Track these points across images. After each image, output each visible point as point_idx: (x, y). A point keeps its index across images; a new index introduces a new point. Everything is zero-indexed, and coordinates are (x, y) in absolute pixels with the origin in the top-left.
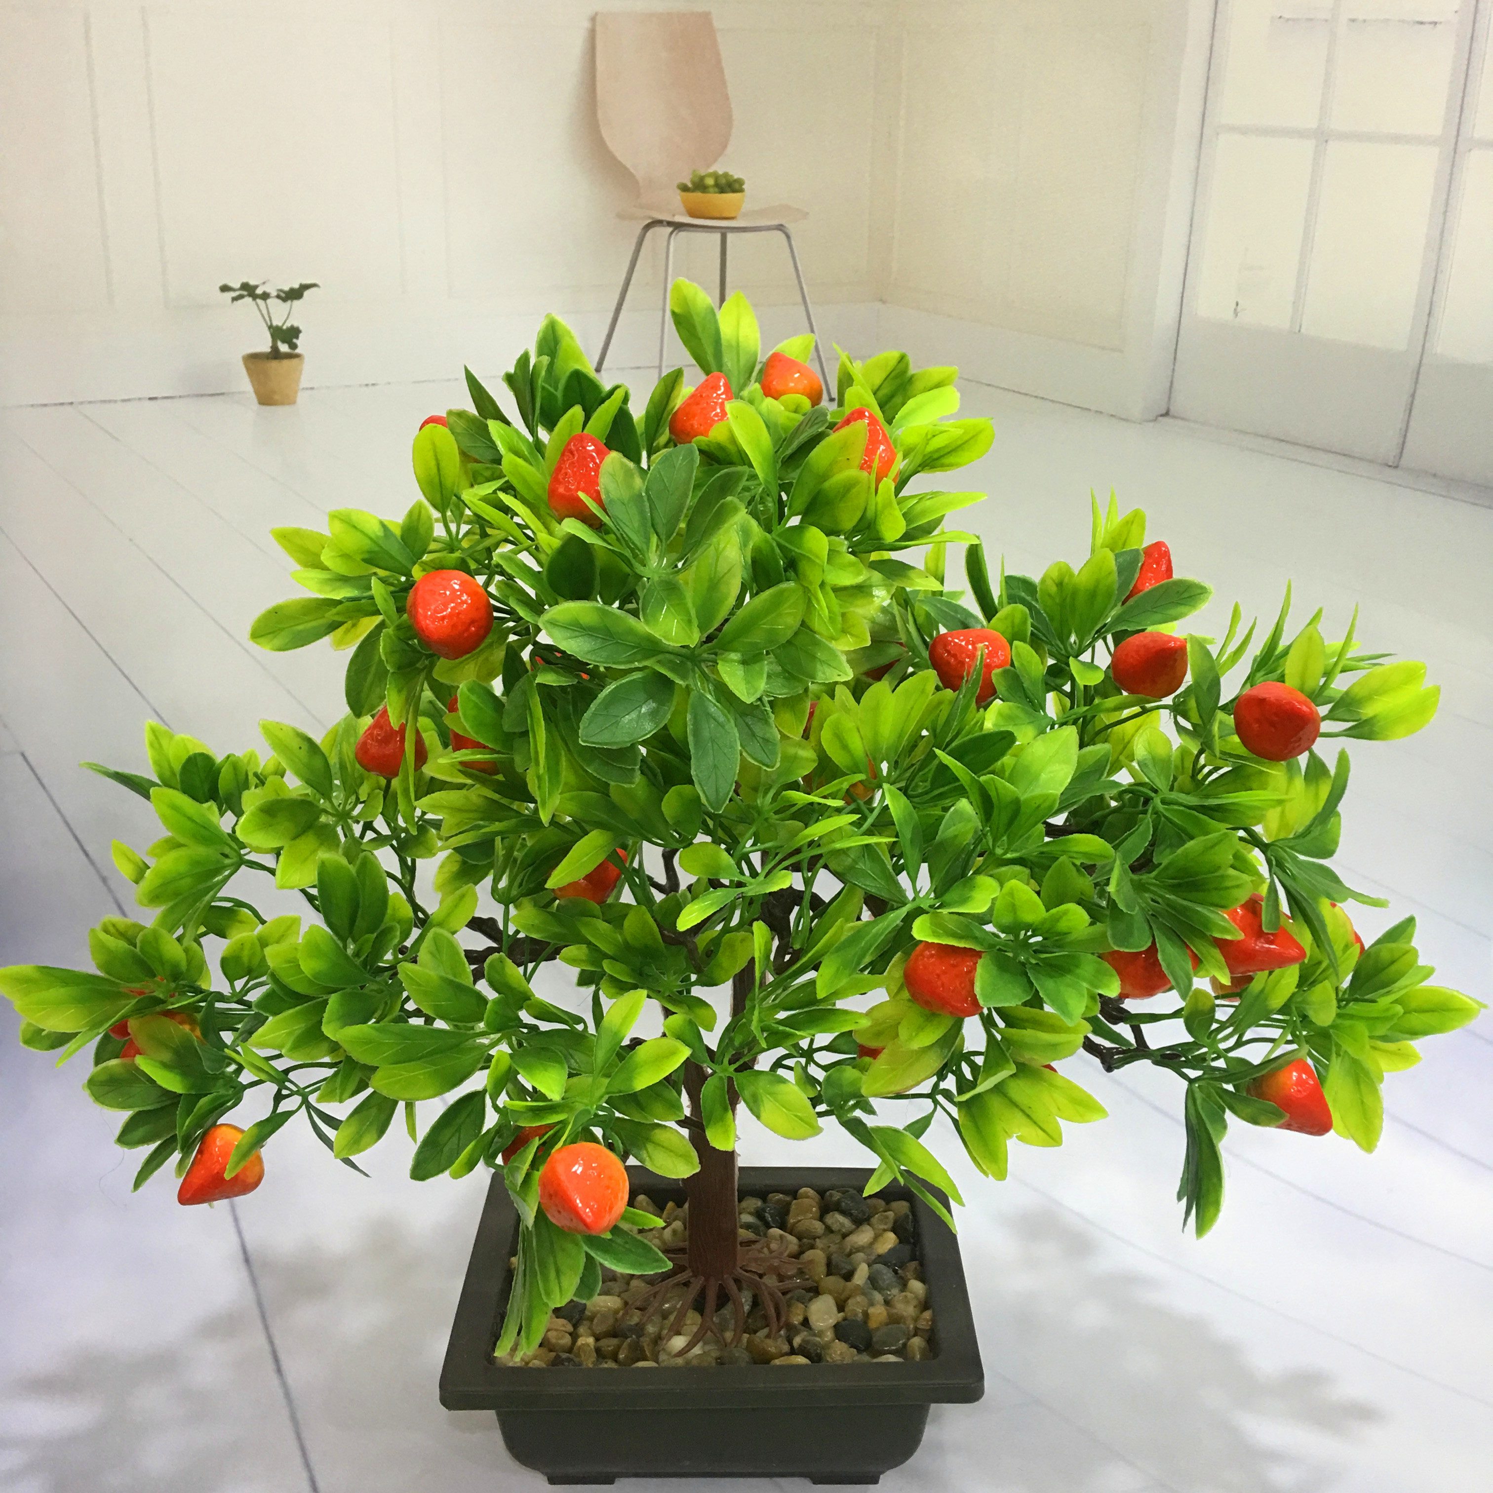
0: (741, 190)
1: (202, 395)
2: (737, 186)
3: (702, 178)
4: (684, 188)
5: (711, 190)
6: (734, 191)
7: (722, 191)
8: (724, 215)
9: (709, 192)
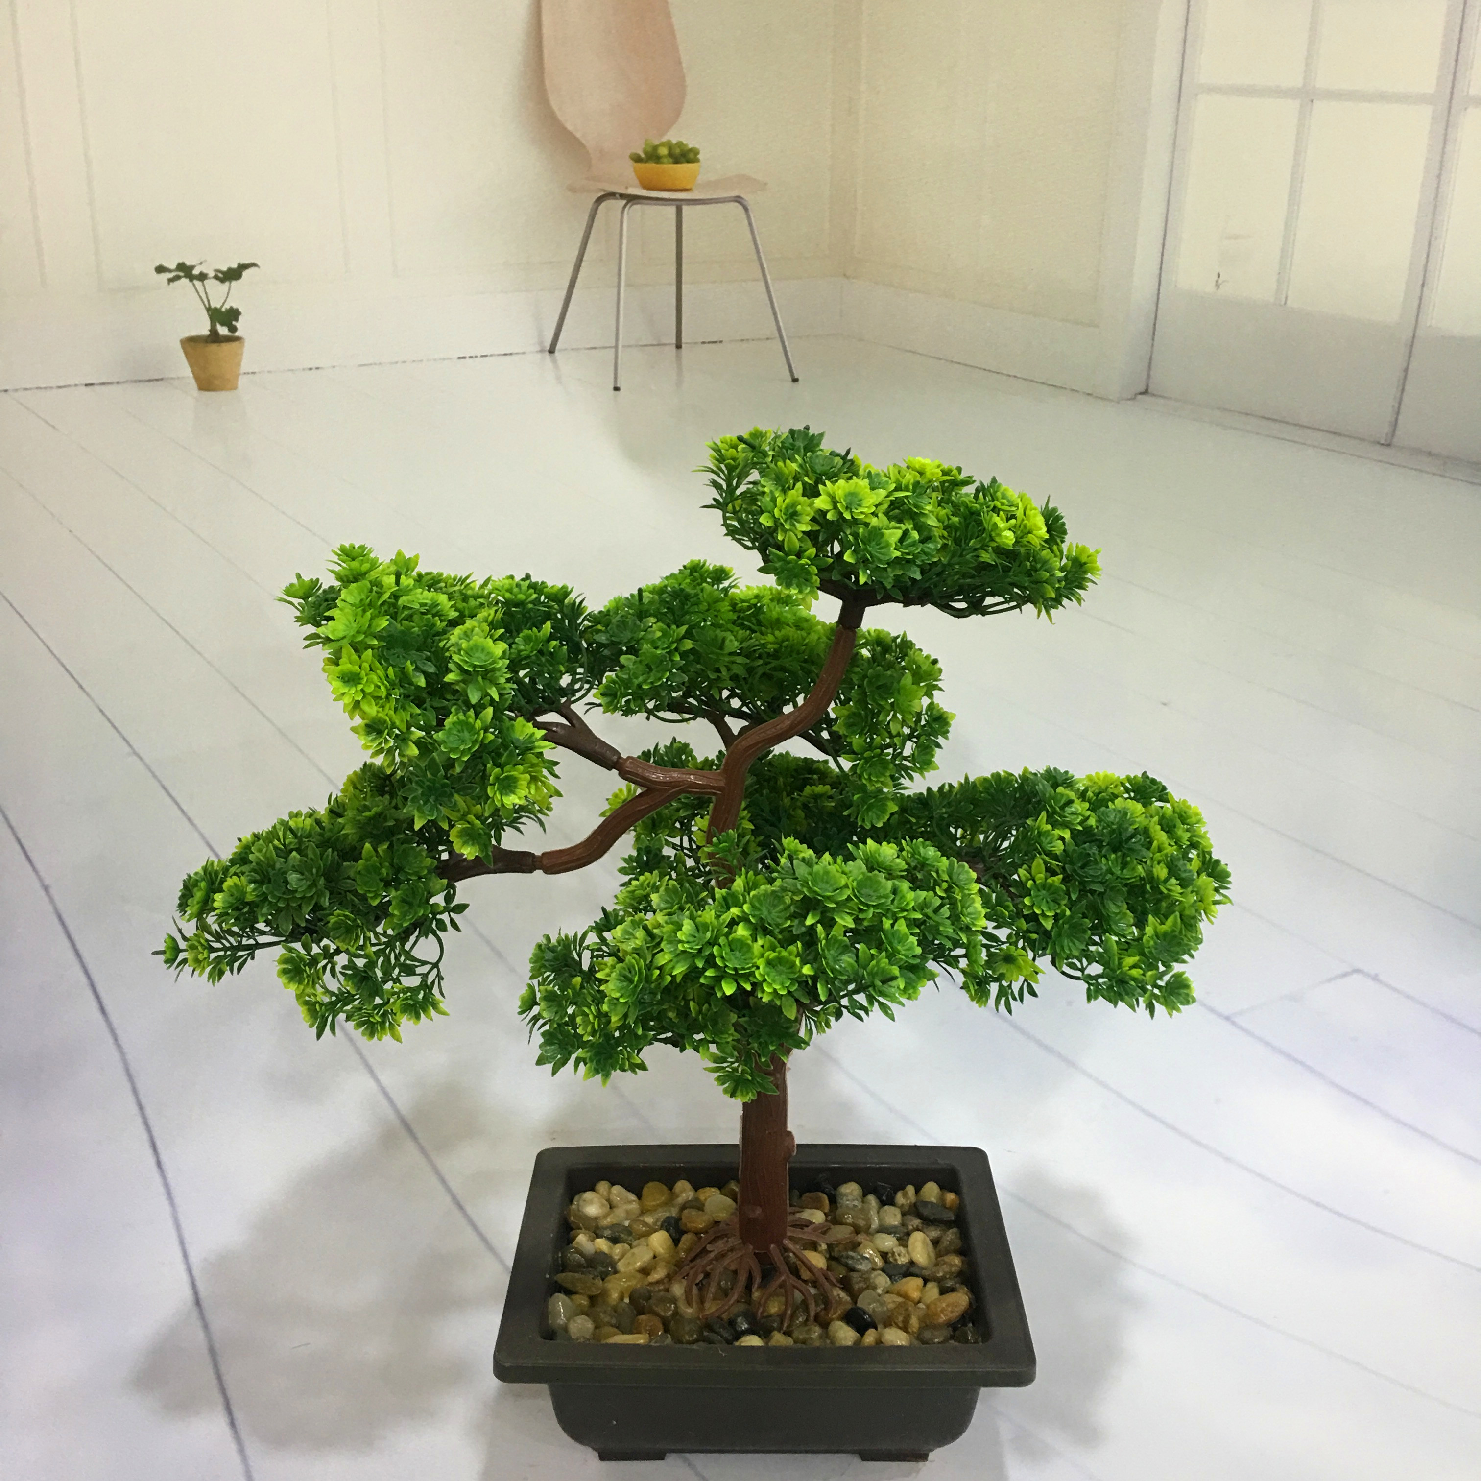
0: (695, 160)
1: (140, 381)
2: (691, 156)
3: (655, 148)
4: (637, 159)
5: (665, 160)
6: (689, 161)
7: (677, 162)
8: (679, 187)
9: (662, 163)
